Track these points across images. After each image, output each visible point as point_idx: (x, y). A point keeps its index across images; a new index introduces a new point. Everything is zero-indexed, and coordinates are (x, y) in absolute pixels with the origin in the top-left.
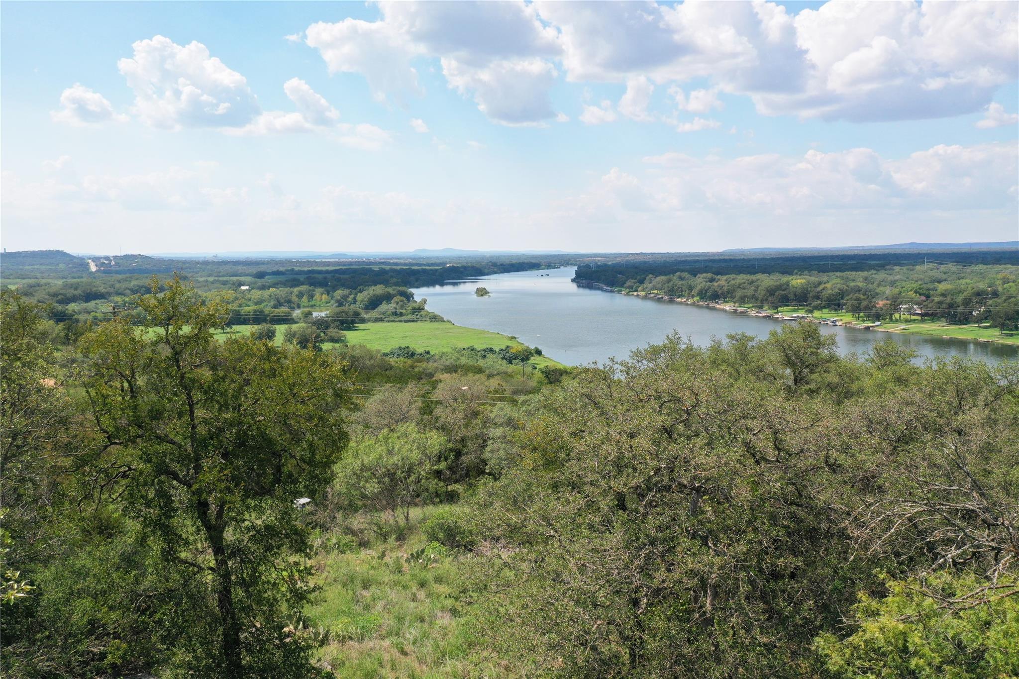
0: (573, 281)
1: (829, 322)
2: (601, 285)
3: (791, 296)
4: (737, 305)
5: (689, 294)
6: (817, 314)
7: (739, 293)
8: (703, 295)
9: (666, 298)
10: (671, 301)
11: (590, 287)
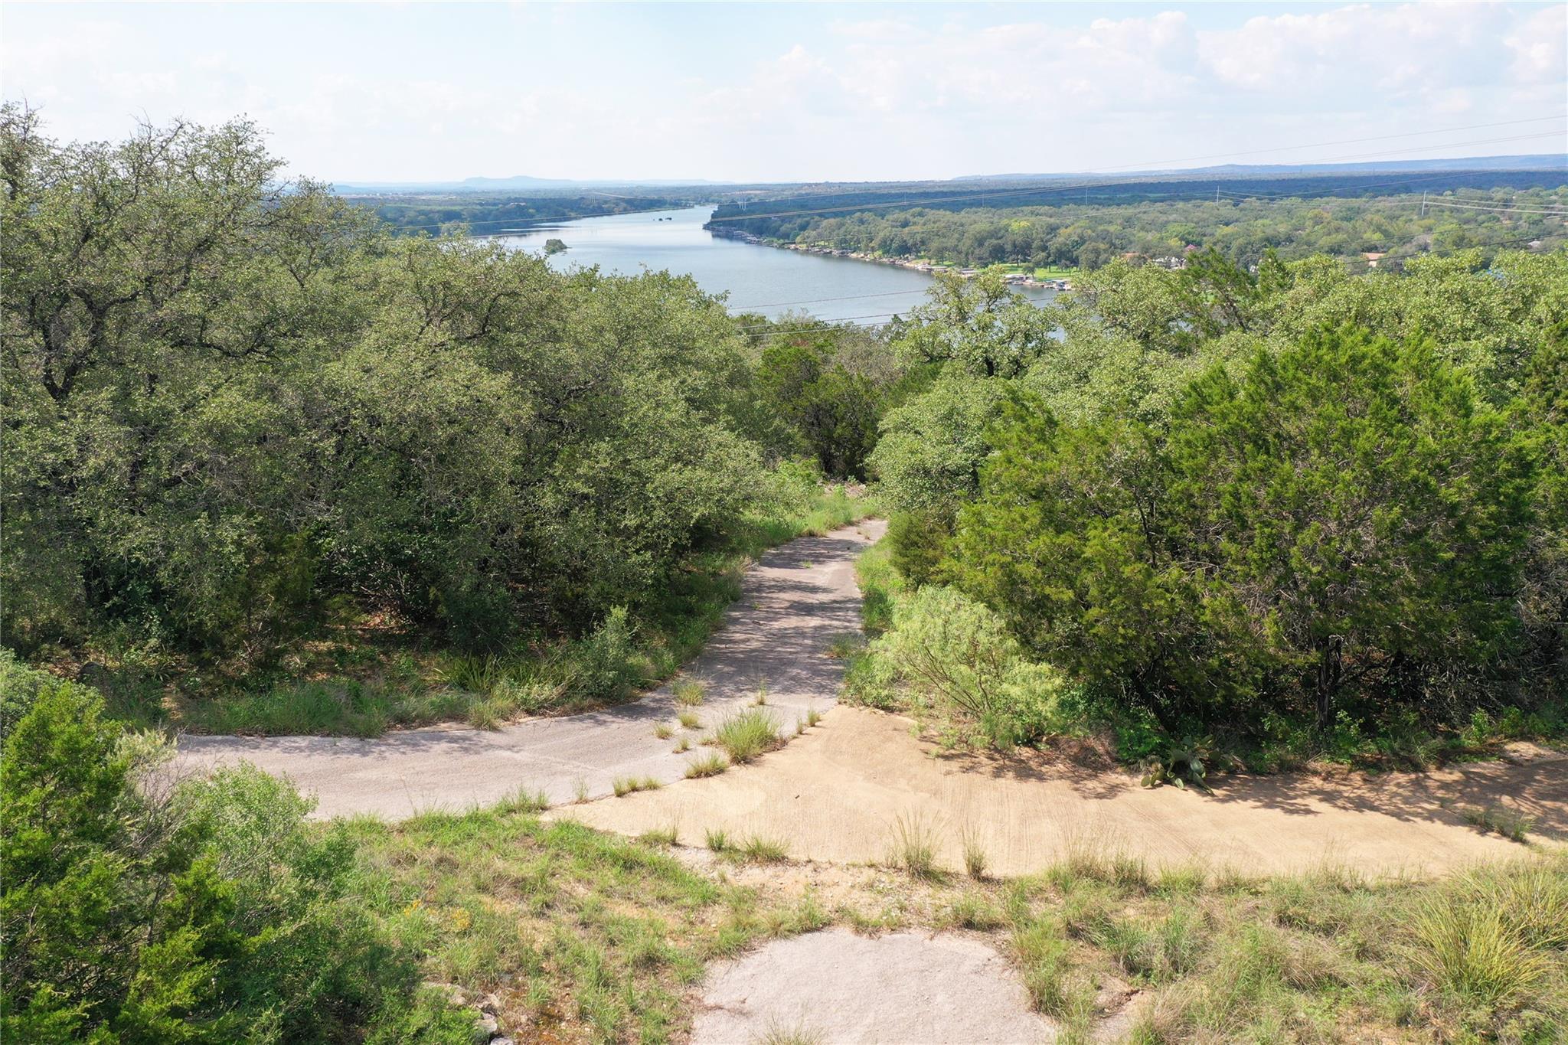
0: (706, 227)
1: (1054, 285)
2: (746, 234)
3: (1009, 247)
4: (933, 262)
5: (867, 246)
6: (1040, 273)
7: (934, 245)
8: (886, 247)
9: (836, 252)
10: (843, 257)
11: (729, 237)
